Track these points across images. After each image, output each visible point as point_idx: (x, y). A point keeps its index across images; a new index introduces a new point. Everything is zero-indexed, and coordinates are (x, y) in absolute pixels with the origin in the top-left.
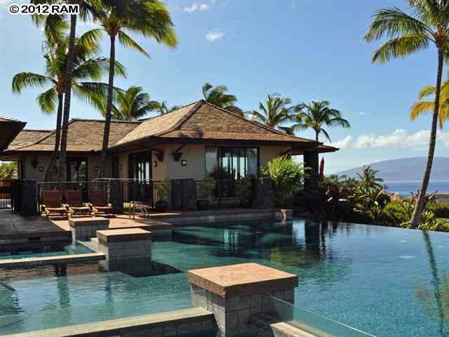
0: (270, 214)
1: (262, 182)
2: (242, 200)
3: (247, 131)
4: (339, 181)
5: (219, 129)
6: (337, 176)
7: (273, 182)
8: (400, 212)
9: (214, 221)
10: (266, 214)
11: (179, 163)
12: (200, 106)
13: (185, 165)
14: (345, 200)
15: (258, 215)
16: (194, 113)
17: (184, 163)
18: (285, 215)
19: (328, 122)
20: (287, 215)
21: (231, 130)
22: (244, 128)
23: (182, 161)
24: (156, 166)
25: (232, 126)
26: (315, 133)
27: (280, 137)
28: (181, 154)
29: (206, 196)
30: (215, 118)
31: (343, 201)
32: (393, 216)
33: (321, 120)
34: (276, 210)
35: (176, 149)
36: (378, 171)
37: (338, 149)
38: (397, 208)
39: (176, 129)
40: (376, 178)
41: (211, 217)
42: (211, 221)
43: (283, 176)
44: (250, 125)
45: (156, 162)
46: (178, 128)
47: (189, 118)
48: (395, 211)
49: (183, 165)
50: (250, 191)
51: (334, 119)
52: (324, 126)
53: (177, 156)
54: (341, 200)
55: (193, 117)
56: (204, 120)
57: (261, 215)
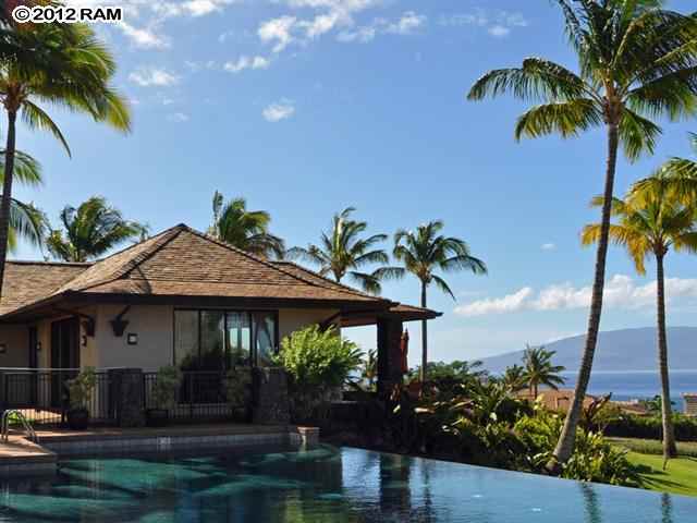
0: (279, 435)
1: (268, 376)
2: (234, 408)
3: (257, 282)
4: (469, 373)
5: (203, 278)
6: (465, 363)
7: (290, 376)
8: (541, 434)
9: (169, 447)
10: (273, 436)
11: (122, 341)
12: (176, 236)
13: (134, 343)
14: (426, 410)
15: (255, 437)
16: (161, 248)
17: (133, 339)
18: (304, 437)
19: (444, 264)
20: (307, 438)
21: (224, 280)
22: (252, 275)
23: (130, 335)
24: (85, 345)
25: (229, 273)
26: (421, 284)
27: (318, 292)
28: (127, 323)
29: (163, 399)
30: (200, 257)
31: (421, 413)
32: (529, 440)
33: (432, 260)
34: (290, 427)
35: (117, 314)
36: (553, 352)
37: (440, 314)
38: (536, 426)
39: (120, 278)
40: (553, 365)
41: (163, 441)
42: (163, 448)
43: (308, 365)
44: (265, 269)
45: (84, 337)
46: (125, 276)
47: (151, 256)
48: (532, 430)
49: (130, 343)
50: (247, 393)
51: (455, 259)
52: (436, 270)
53: (118, 328)
54: (418, 410)
55: (158, 255)
56: (178, 261)
57: (261, 436)
